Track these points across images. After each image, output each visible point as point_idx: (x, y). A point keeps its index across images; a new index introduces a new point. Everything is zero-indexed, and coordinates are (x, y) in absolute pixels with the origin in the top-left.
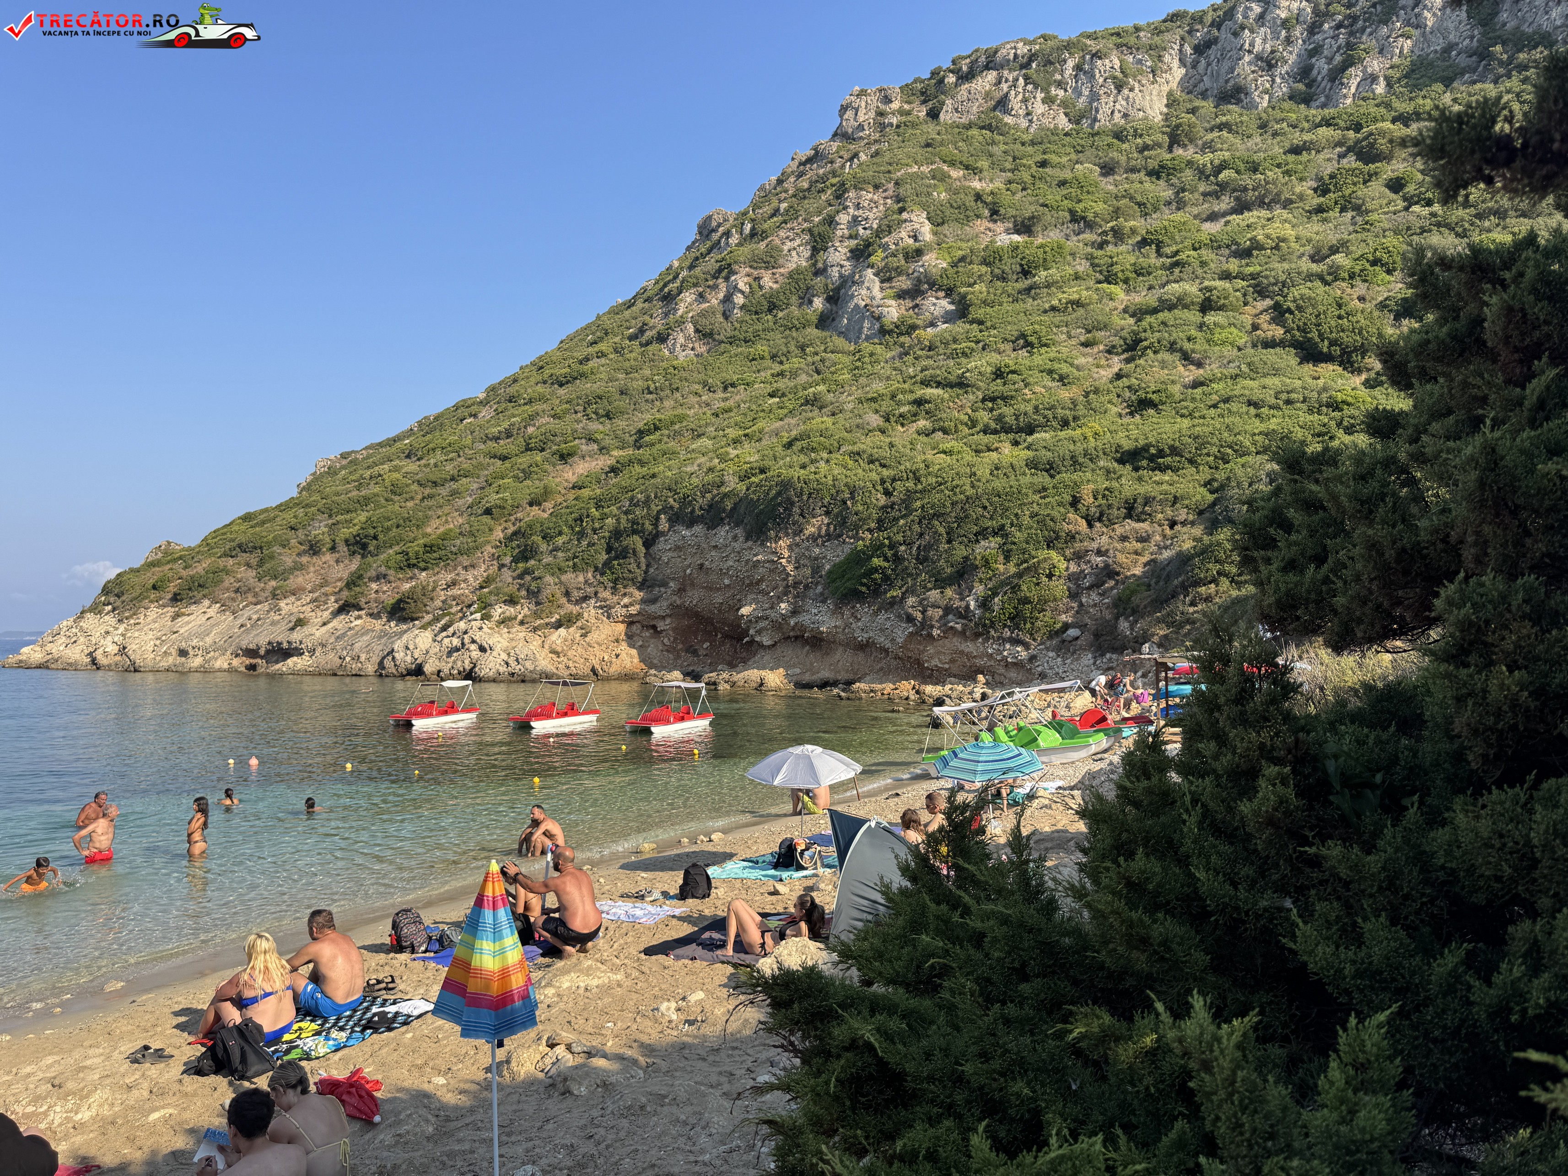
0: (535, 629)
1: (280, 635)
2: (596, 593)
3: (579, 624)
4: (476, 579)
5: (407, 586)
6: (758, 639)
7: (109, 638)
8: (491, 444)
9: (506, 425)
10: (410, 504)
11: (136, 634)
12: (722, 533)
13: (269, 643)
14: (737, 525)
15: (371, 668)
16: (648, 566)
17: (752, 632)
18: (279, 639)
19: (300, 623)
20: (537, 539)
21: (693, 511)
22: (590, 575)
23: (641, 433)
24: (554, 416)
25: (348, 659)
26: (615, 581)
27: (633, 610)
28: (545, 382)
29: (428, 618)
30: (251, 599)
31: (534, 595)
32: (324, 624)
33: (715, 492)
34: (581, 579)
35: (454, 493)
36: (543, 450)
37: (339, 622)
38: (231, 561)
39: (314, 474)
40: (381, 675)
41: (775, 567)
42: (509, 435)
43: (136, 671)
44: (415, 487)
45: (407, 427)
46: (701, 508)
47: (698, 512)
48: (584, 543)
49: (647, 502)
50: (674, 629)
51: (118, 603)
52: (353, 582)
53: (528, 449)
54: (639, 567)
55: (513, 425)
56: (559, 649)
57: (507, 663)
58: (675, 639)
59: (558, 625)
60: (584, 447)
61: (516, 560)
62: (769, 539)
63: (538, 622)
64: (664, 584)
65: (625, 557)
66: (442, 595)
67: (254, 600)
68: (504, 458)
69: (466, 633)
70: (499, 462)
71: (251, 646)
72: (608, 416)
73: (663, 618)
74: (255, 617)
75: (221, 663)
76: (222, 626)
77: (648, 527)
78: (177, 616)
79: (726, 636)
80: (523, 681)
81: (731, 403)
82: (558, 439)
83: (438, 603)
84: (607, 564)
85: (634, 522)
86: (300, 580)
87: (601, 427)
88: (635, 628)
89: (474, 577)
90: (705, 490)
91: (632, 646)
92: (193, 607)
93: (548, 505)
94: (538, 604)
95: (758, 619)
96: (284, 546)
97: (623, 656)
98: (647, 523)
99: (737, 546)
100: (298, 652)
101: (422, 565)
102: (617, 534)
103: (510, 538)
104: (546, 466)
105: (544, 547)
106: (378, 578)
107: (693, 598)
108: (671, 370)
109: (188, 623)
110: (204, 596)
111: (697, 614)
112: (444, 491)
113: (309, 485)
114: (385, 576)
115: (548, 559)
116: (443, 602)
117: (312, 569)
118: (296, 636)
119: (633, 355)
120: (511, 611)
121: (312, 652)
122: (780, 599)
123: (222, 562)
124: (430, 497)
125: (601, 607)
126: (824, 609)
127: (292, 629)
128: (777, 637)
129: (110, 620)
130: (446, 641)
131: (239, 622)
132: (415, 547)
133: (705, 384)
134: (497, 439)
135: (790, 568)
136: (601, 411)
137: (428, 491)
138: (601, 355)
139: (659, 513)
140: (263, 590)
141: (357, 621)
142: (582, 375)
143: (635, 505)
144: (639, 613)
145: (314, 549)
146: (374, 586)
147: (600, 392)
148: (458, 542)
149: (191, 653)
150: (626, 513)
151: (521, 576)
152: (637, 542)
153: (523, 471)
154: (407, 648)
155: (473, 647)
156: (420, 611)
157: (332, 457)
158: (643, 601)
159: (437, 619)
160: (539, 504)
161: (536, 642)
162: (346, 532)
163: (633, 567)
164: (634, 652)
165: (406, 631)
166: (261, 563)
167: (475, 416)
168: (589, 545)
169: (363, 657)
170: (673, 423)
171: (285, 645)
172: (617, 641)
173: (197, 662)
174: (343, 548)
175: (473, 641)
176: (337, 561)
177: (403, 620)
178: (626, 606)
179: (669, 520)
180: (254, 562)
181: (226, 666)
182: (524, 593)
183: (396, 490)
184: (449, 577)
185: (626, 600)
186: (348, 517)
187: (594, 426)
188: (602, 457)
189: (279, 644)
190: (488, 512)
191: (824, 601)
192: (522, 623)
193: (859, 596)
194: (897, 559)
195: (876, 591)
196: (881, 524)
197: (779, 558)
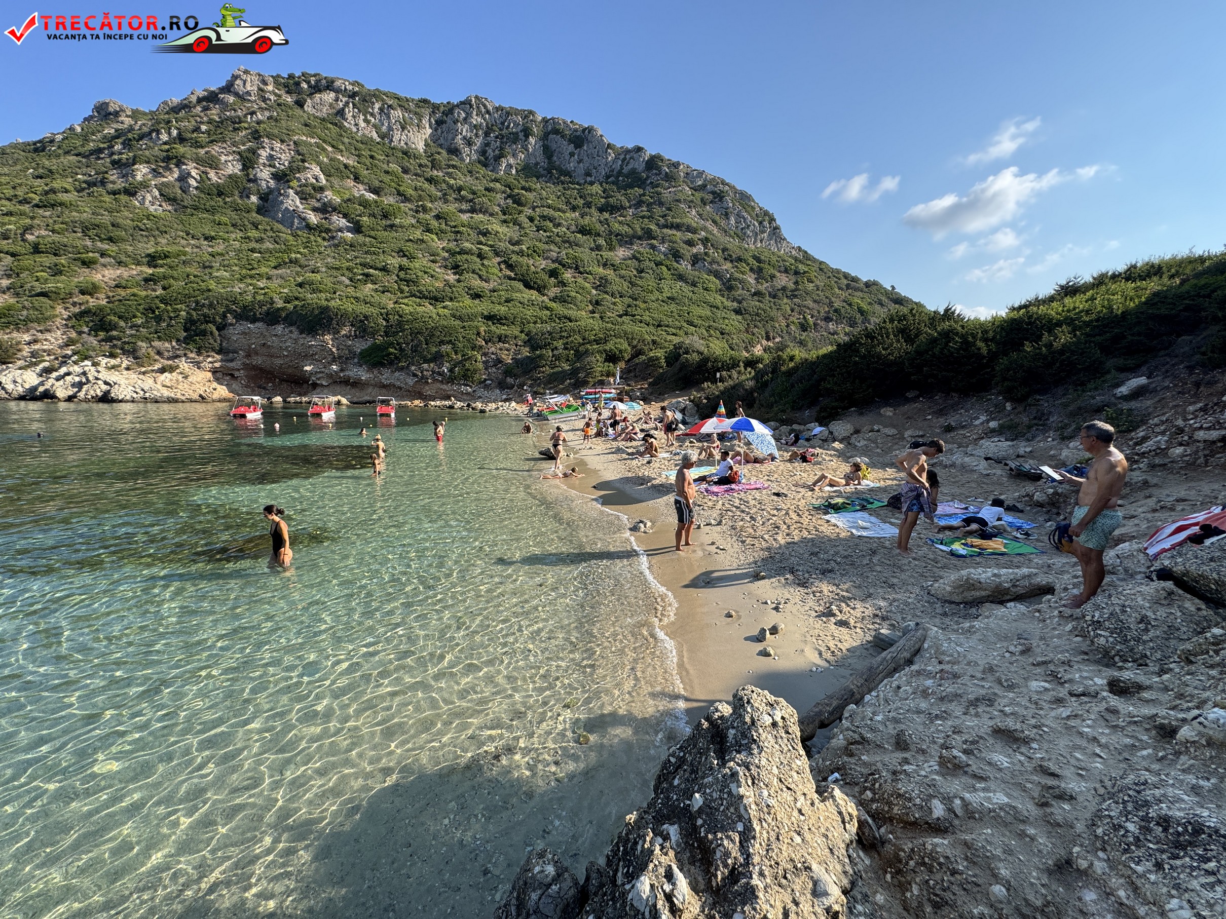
0: (144, 373)
2: (185, 355)
3: (178, 371)
4: (56, 339)
6: (318, 382)
12: (279, 329)
14: (291, 325)
16: (222, 341)
17: (313, 379)
20: (112, 318)
21: (255, 314)
22: (174, 344)
23: (151, 257)
24: (53, 232)
26: (197, 349)
27: (217, 365)
29: (22, 363)
31: (132, 352)
33: (269, 306)
34: (168, 345)
36: (59, 255)
46: (260, 313)
47: (258, 316)
48: (164, 325)
50: (247, 376)
53: (39, 252)
54: (215, 341)
56: (170, 385)
57: (136, 392)
58: (249, 381)
59: (162, 370)
60: (101, 259)
61: (94, 330)
62: (318, 334)
64: (236, 352)
65: (203, 335)
66: (27, 349)
68: (14, 255)
73: (238, 370)
77: (218, 320)
81: (219, 250)
82: (70, 250)
83: (26, 354)
84: (185, 338)
85: (204, 316)
87: (109, 247)
88: (220, 375)
89: (53, 338)
90: (260, 304)
91: (220, 384)
93: (101, 296)
95: (316, 373)
97: (218, 389)
98: (216, 317)
99: (293, 336)
102: (192, 321)
103: (78, 315)
104: (73, 268)
107: (258, 361)
108: (151, 217)
115: (131, 332)
116: (31, 353)
119: (106, 199)
120: (113, 362)
122: (330, 364)
125: (191, 362)
126: (362, 369)
128: (332, 382)
133: (186, 232)
135: (334, 350)
136: (102, 236)
139: (224, 313)
143: (201, 306)
144: (221, 367)
147: (91, 221)
148: (23, 313)
151: (107, 341)
152: (211, 327)
153: (50, 268)
154: (14, 382)
156: (10, 358)
158: (222, 361)
159: (34, 364)
160: (91, 294)
161: (148, 380)
163: (211, 341)
164: (224, 387)
165: (3, 371)
168: (168, 326)
170: (177, 255)
172: (210, 381)
175: (97, 379)
178: (210, 363)
179: (235, 318)
182: (118, 351)
184: (26, 336)
185: (210, 359)
187: (101, 245)
188: (124, 269)
190: (42, 295)
192: (128, 369)
193: (383, 365)
194: (401, 350)
195: (391, 363)
196: (387, 334)
197: (327, 344)
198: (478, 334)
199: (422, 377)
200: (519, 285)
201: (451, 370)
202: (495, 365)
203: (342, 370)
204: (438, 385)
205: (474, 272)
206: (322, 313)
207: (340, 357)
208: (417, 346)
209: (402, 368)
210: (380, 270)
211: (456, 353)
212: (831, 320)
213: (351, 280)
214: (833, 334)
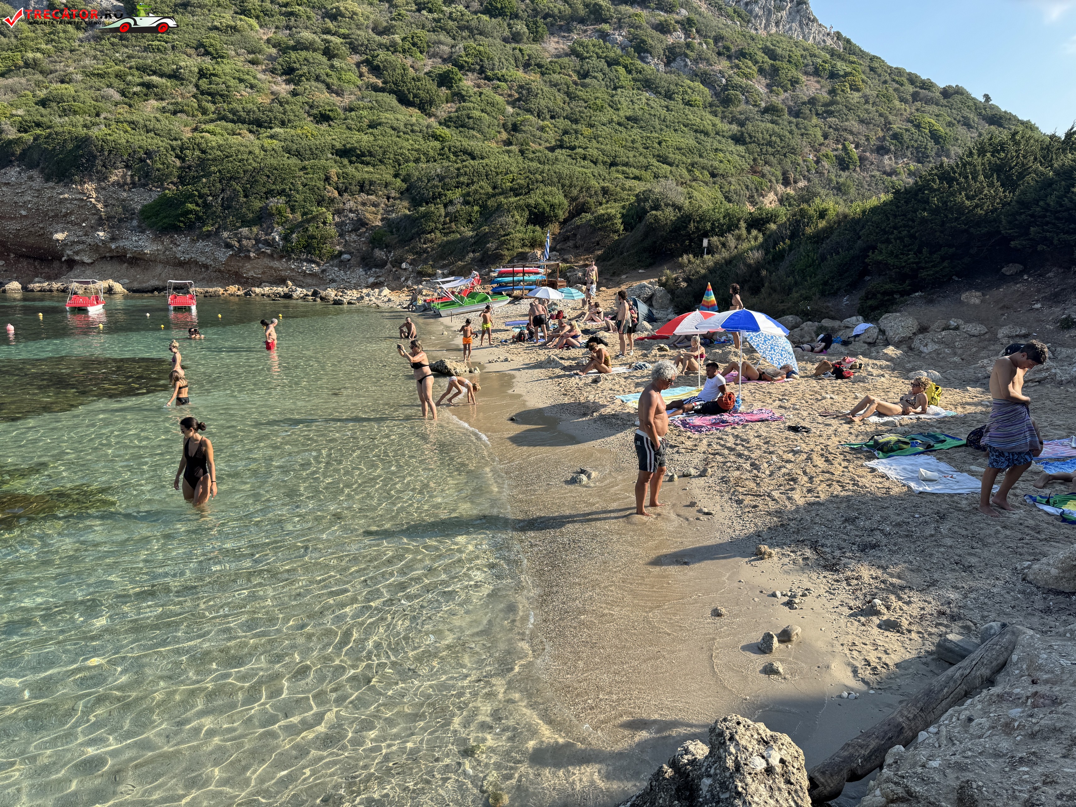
14: (31, 167)
17: (69, 252)
62: (73, 182)
95: (73, 243)
99: (34, 184)
126: (144, 237)
135: (99, 206)
191: (143, 232)
193: (177, 230)
194: (206, 205)
195: (190, 227)
196: (182, 180)
197: (88, 198)
198: (327, 179)
199: (241, 249)
200: (392, 100)
201: (286, 238)
202: (355, 230)
203: (113, 239)
204: (267, 261)
205: (318, 79)
206: (78, 147)
207: (109, 218)
208: (230, 199)
209: (208, 235)
210: (170, 77)
211: (293, 210)
212: (887, 151)
213: (123, 94)
214: (890, 174)
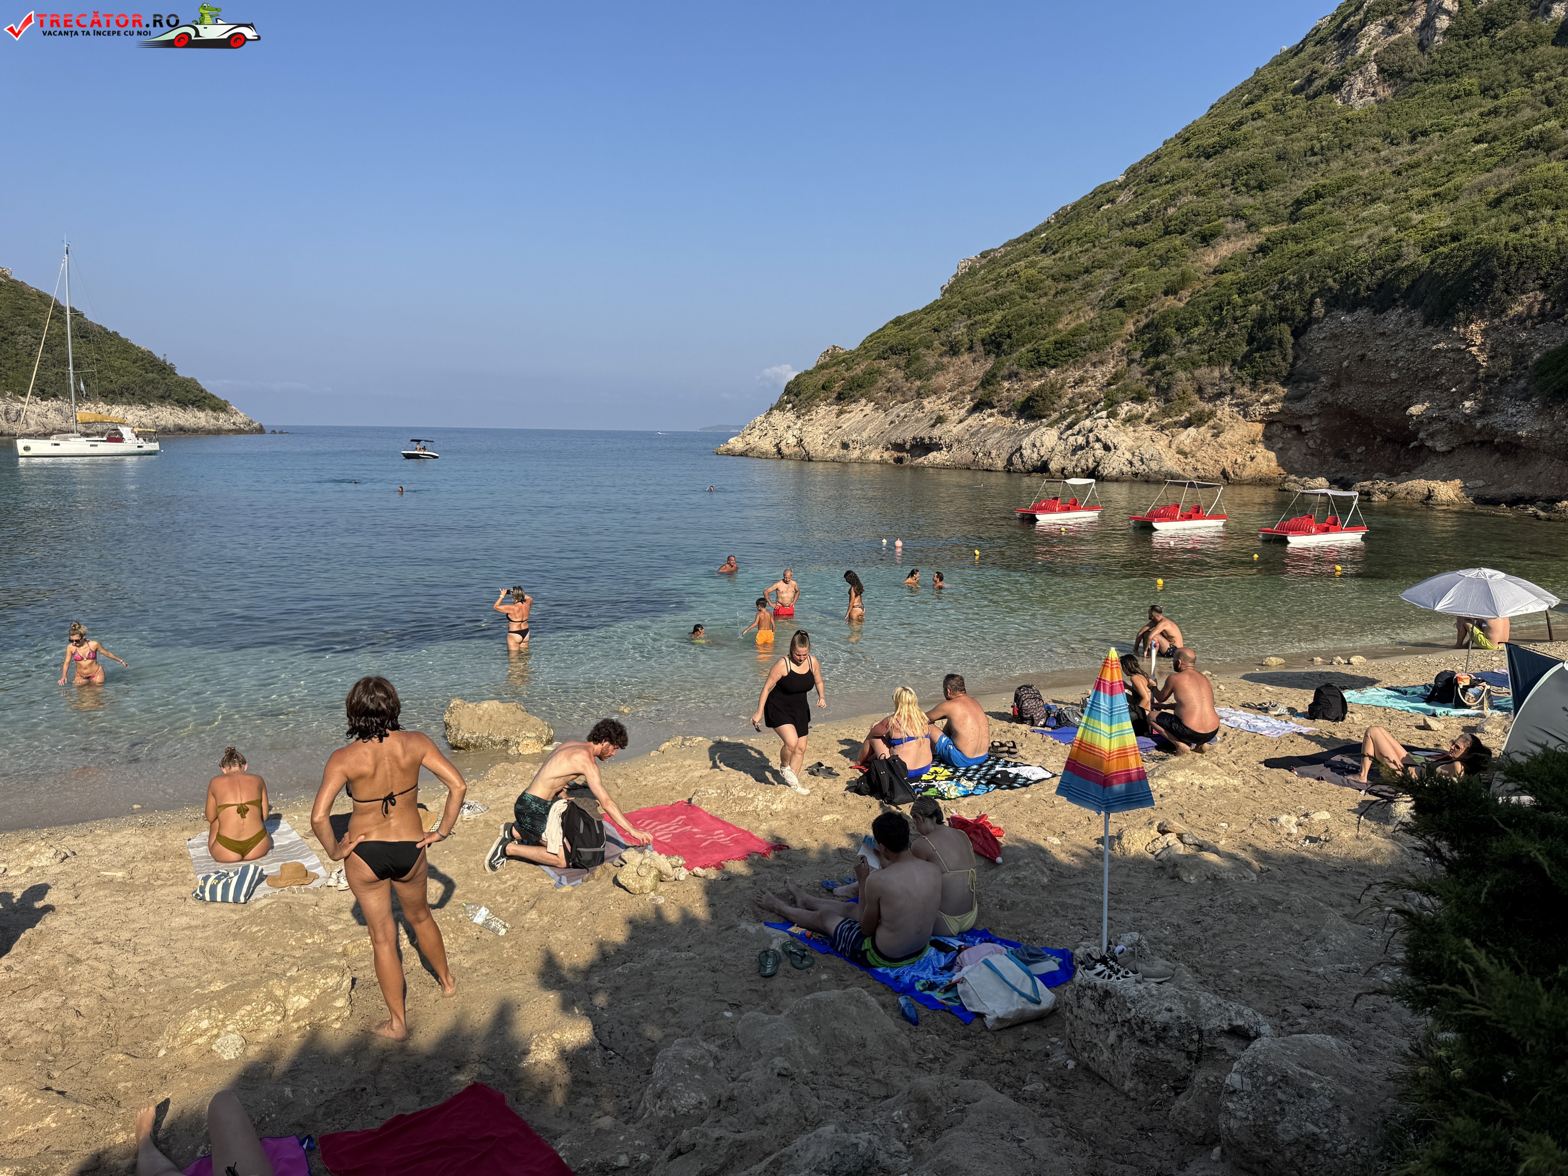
0: (1162, 428)
1: (922, 431)
2: (1232, 390)
3: (1211, 423)
4: (1104, 375)
5: (1037, 384)
6: (1429, 443)
7: (790, 432)
8: (1128, 230)
9: (1144, 208)
10: (1043, 300)
11: (810, 429)
12: (1393, 318)
13: (914, 438)
14: (1414, 307)
15: (1000, 464)
16: (1296, 358)
17: (1422, 435)
18: (922, 435)
19: (940, 420)
20: (1171, 331)
21: (1357, 292)
22: (1227, 369)
23: (1299, 203)
24: (1198, 194)
25: (980, 455)
26: (1255, 377)
27: (1274, 408)
28: (1190, 156)
29: (1055, 415)
30: (899, 398)
31: (1163, 392)
32: (961, 421)
33: (1388, 267)
34: (1216, 373)
35: (1088, 286)
36: (1183, 232)
37: (973, 421)
38: (884, 363)
39: (956, 276)
40: (1009, 471)
41: (1461, 357)
42: (1147, 218)
43: (810, 460)
44: (1049, 282)
45: (1042, 220)
46: (1368, 288)
47: (1363, 293)
48: (1223, 334)
49: (1300, 285)
50: (1322, 431)
51: (797, 402)
52: (988, 380)
53: (1167, 232)
54: (1284, 359)
55: (1152, 207)
56: (1187, 450)
57: (1131, 463)
58: (1323, 441)
59: (1187, 424)
60: (1230, 226)
61: (1146, 355)
63: (1166, 421)
64: (1315, 379)
65: (1269, 349)
66: (1070, 393)
67: (902, 399)
68: (1140, 245)
69: (1091, 431)
70: (1135, 250)
71: (899, 441)
72: (1261, 187)
73: (1310, 417)
74: (902, 414)
75: (875, 456)
76: (876, 422)
77: (1300, 313)
78: (840, 413)
79: (1388, 440)
80: (1147, 482)
81: (1420, 156)
82: (1200, 219)
83: (1065, 401)
84: (1247, 357)
85: (1283, 308)
86: (941, 379)
87: (1251, 201)
88: (1276, 429)
89: (1102, 374)
90: (1375, 265)
91: (1269, 448)
92: (853, 405)
93: (1185, 294)
94: (1167, 401)
95: (1431, 420)
96: (928, 348)
97: (1259, 458)
98: (1298, 308)
99: (1411, 332)
100: (937, 447)
101: (1052, 362)
102: (1261, 322)
103: (1141, 332)
104: (1187, 251)
105: (1177, 340)
106: (1010, 376)
107: (1348, 395)
108: (1344, 124)
109: (849, 419)
110: (862, 395)
111: (1352, 414)
112: (1076, 285)
113: (951, 286)
114: (1016, 374)
115: (1180, 353)
116: (1071, 400)
117: (952, 369)
118: (936, 432)
119: (1296, 112)
120: (1138, 408)
121: (950, 447)
122: (1464, 396)
123: (876, 364)
124: (1064, 291)
125: (1237, 405)
127: (933, 426)
128: (1455, 442)
129: (791, 415)
130: (1072, 439)
131: (889, 419)
132: (1046, 344)
133: (1386, 136)
134: (1133, 224)
136: (1253, 183)
137: (1061, 286)
138: (1259, 115)
139: (1314, 296)
140: (909, 389)
141: (990, 419)
142: (1234, 143)
143: (1285, 289)
144: (1281, 412)
145: (953, 350)
146: (1006, 384)
147: (1252, 160)
148: (1088, 338)
149: (851, 446)
150: (1273, 298)
151: (1150, 372)
152: (1285, 331)
153: (1160, 257)
154: (1034, 445)
155: (1098, 445)
156: (1048, 409)
157: (973, 257)
158: (1286, 399)
159: (1063, 417)
160: (1175, 293)
161: (1163, 441)
162: (982, 332)
163: (1278, 359)
164: (1272, 455)
165: (1033, 429)
166: (908, 364)
167: (1112, 201)
168: (1227, 336)
169: (994, 453)
170: (1340, 188)
171: (927, 441)
172: (1253, 442)
173: (855, 454)
174: (979, 348)
175: (1098, 440)
176: (974, 361)
177: (1031, 418)
178: (1266, 404)
179: (1326, 304)
180: (902, 363)
181: (878, 458)
182: (1153, 389)
183: (1031, 286)
184: (1078, 374)
185: (1266, 397)
186: (985, 316)
187: (1244, 200)
188: (1250, 236)
189: (922, 439)
190: (1120, 304)
191: (1526, 399)
192: (1149, 421)
197: (1469, 346)
203: (1483, 412)
207: (1489, 377)
